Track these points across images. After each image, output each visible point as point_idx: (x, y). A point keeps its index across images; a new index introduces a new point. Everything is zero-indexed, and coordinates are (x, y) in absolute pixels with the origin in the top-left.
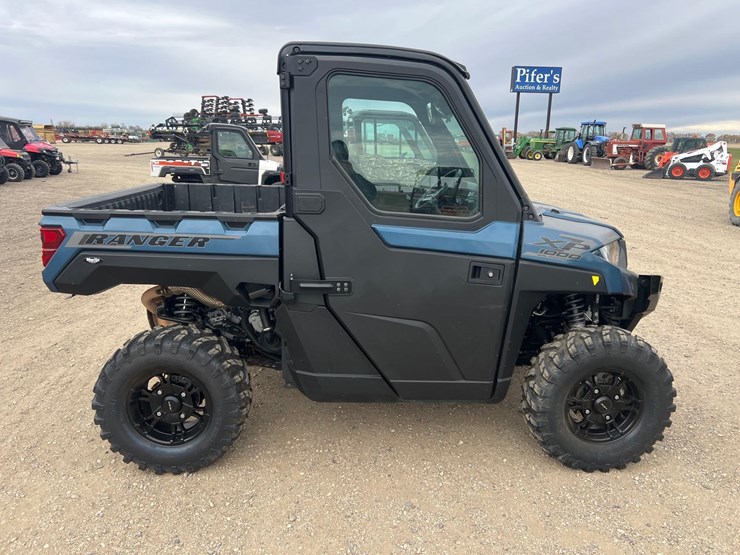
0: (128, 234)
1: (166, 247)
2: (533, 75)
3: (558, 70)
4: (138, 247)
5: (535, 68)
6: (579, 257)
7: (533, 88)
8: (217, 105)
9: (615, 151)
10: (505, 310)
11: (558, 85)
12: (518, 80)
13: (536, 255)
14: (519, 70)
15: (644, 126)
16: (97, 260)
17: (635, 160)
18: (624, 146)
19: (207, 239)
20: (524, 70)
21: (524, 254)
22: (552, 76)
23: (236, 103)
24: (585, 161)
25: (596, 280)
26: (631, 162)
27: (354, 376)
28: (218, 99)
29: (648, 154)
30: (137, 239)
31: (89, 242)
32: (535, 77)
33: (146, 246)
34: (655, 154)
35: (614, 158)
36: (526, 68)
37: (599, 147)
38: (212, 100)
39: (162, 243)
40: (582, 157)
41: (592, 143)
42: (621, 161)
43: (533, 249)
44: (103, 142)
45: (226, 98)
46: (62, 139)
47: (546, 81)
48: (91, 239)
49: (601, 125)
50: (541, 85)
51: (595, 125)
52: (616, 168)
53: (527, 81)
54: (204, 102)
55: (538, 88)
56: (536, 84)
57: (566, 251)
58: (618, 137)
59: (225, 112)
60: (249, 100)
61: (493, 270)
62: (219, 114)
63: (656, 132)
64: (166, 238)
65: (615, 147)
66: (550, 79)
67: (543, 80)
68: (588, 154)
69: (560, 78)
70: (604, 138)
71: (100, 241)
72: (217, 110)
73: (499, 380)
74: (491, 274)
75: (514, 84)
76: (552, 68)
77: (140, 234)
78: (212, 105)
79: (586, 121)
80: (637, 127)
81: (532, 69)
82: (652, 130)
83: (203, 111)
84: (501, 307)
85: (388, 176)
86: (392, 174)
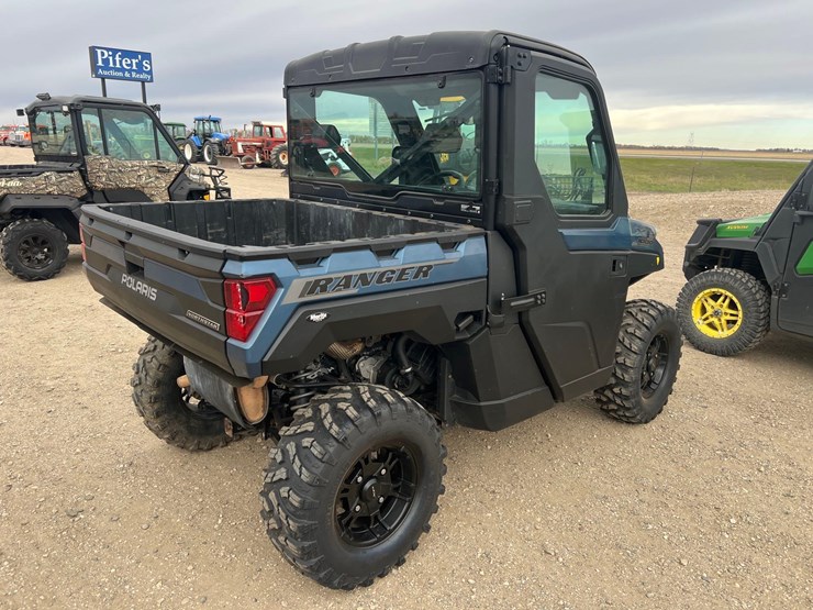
0: (354, 273)
1: (394, 283)
2: (117, 59)
3: (147, 56)
4: (366, 289)
5: (120, 50)
7: (121, 74)
9: (240, 150)
11: (150, 73)
12: (100, 63)
14: (99, 51)
15: (263, 123)
16: (323, 316)
17: (262, 159)
18: (248, 144)
19: (430, 267)
20: (105, 52)
22: (141, 62)
24: (208, 160)
26: (258, 161)
29: (272, 153)
30: (363, 278)
31: (311, 292)
32: (121, 62)
33: (373, 286)
34: (279, 152)
35: (241, 156)
36: (108, 50)
37: (220, 144)
39: (389, 280)
40: (203, 156)
41: (212, 140)
42: (249, 160)
47: (134, 67)
48: (313, 287)
49: (216, 121)
50: (130, 71)
51: (209, 120)
52: (245, 167)
53: (111, 65)
55: (127, 75)
56: (123, 70)
58: (240, 134)
63: (276, 130)
64: (393, 272)
65: (240, 145)
66: (139, 65)
67: (131, 65)
68: (209, 153)
69: (151, 65)
70: (223, 135)
71: (324, 289)
75: (94, 68)
76: (140, 53)
77: (367, 271)
79: (199, 116)
80: (257, 124)
81: (115, 51)
82: (271, 128)
85: (128, 182)
86: (133, 180)
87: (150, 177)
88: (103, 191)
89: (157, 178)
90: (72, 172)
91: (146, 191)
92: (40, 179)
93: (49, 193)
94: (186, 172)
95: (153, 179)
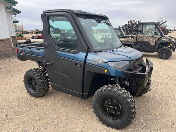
4: (26, 53)
6: (101, 64)
8: (131, 23)
10: (82, 75)
13: (90, 62)
19: (34, 52)
21: (87, 61)
23: (137, 22)
25: (106, 71)
27: (57, 85)
28: (132, 21)
30: (26, 51)
38: (130, 22)
39: (29, 52)
43: (89, 60)
44: (108, 33)
45: (134, 21)
46: (100, 32)
54: (129, 22)
57: (97, 62)
59: (133, 24)
60: (140, 21)
61: (79, 64)
62: (132, 25)
72: (131, 24)
73: (84, 94)
74: (79, 66)
78: (130, 23)
83: (128, 24)
84: (81, 74)
85: (145, 40)
86: (146, 39)
87: (151, 39)
88: (139, 41)
89: (153, 39)
90: (134, 37)
91: (149, 42)
92: (128, 39)
93: (129, 41)
94: (162, 38)
95: (151, 40)
